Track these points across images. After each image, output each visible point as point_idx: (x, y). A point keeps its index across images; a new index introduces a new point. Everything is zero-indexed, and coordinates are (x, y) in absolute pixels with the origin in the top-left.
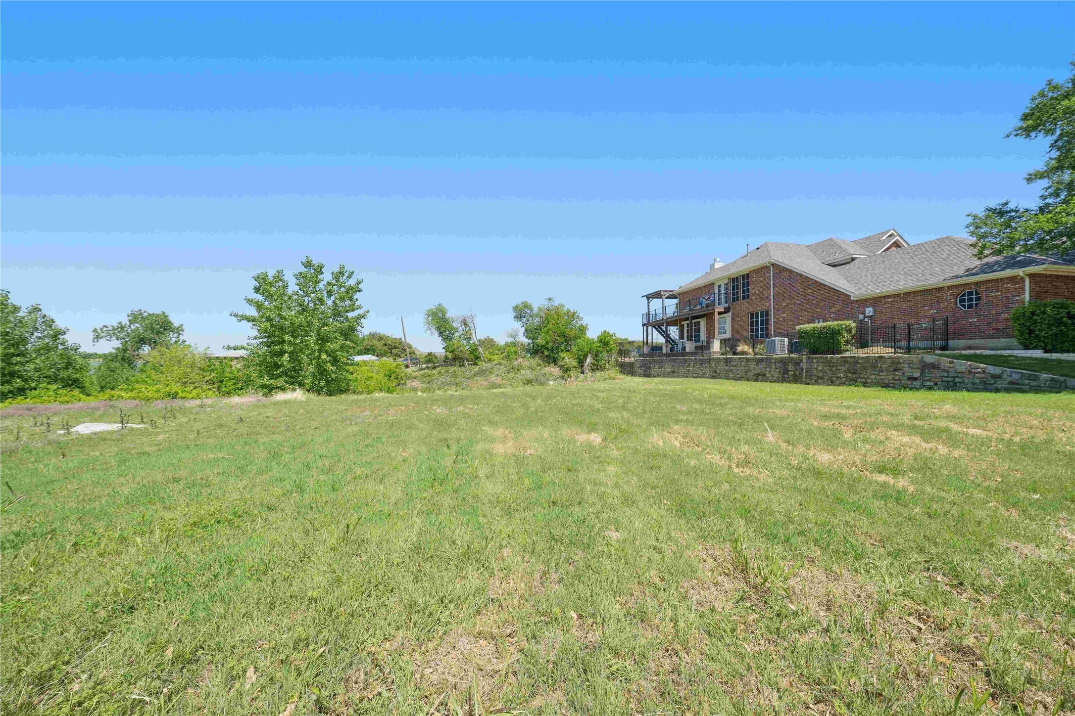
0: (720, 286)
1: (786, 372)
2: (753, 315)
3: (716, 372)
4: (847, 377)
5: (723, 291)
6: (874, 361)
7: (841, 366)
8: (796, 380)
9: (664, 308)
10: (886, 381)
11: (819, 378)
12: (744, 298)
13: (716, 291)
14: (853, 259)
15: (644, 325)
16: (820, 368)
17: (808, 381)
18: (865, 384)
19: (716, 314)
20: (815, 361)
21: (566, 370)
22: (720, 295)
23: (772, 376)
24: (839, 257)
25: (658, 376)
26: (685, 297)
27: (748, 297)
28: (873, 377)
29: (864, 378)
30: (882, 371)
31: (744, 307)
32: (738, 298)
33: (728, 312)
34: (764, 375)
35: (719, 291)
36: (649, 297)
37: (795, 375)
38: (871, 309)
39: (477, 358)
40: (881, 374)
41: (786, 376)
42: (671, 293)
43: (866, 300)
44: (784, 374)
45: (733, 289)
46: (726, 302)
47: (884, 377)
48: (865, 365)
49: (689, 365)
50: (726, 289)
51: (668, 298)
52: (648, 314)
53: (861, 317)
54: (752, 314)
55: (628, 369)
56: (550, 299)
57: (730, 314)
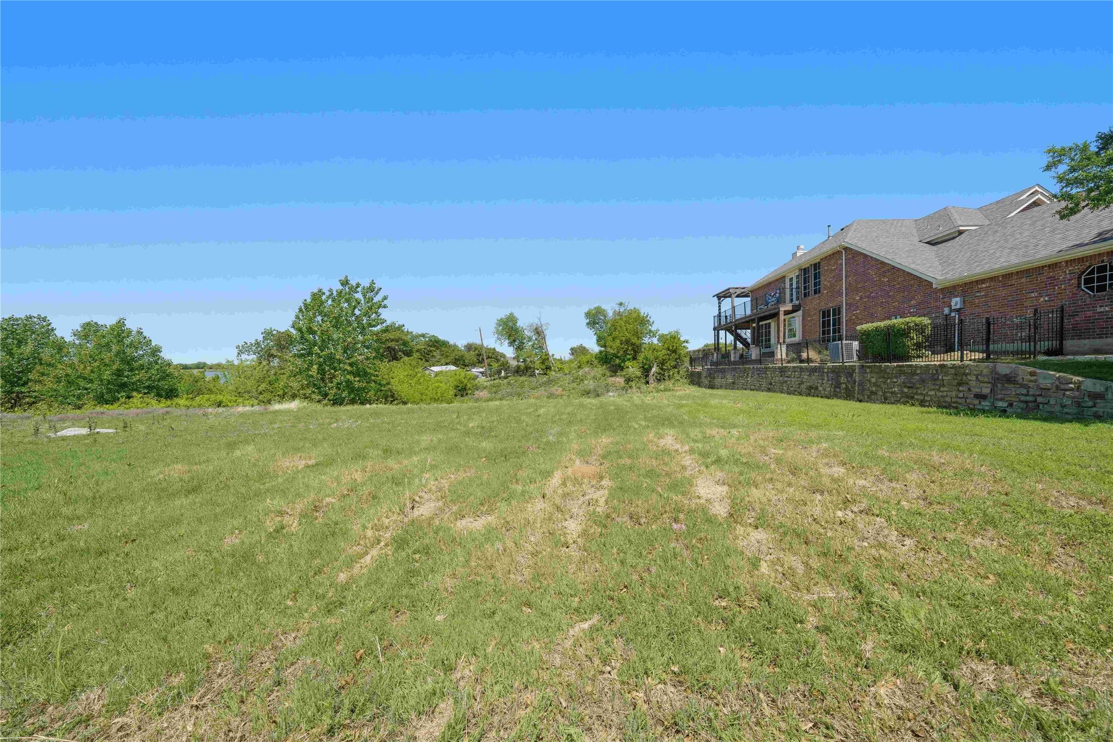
0: (791, 279)
1: (838, 385)
2: (826, 314)
3: (771, 384)
4: (902, 392)
5: (794, 286)
6: (935, 372)
7: (896, 377)
8: (849, 395)
9: (733, 308)
10: (948, 399)
11: (872, 393)
12: (815, 293)
13: (788, 285)
14: (961, 233)
15: (715, 329)
16: (873, 380)
17: (861, 397)
18: (922, 404)
19: (781, 314)
20: (868, 371)
21: (628, 380)
22: (791, 290)
23: (825, 390)
24: (943, 230)
25: (721, 387)
26: (756, 294)
27: (819, 292)
28: (932, 393)
29: (921, 394)
30: (943, 385)
31: (815, 304)
32: (809, 293)
33: (800, 310)
34: (817, 388)
35: (791, 285)
36: (721, 296)
37: (847, 388)
38: (958, 299)
39: (548, 368)
40: (942, 389)
41: (838, 390)
42: (743, 290)
43: (954, 287)
44: (836, 387)
45: (805, 283)
46: (798, 299)
47: (945, 394)
48: (924, 376)
49: (748, 374)
50: (797, 282)
51: (738, 296)
52: (719, 316)
53: (946, 311)
54: (824, 313)
55: (694, 379)
56: (621, 304)
57: (800, 313)
